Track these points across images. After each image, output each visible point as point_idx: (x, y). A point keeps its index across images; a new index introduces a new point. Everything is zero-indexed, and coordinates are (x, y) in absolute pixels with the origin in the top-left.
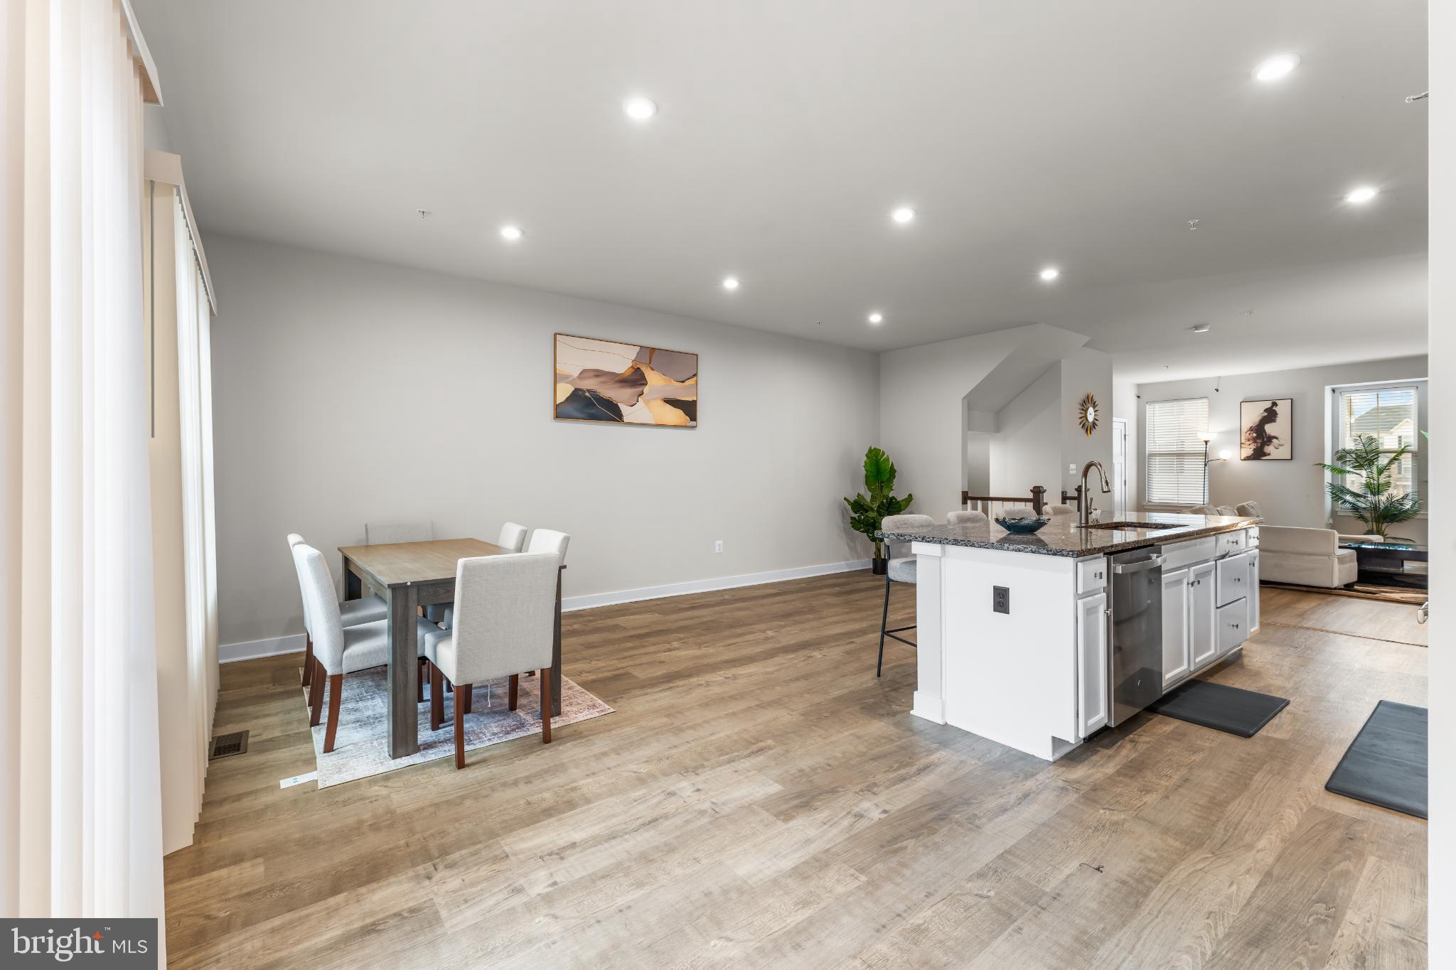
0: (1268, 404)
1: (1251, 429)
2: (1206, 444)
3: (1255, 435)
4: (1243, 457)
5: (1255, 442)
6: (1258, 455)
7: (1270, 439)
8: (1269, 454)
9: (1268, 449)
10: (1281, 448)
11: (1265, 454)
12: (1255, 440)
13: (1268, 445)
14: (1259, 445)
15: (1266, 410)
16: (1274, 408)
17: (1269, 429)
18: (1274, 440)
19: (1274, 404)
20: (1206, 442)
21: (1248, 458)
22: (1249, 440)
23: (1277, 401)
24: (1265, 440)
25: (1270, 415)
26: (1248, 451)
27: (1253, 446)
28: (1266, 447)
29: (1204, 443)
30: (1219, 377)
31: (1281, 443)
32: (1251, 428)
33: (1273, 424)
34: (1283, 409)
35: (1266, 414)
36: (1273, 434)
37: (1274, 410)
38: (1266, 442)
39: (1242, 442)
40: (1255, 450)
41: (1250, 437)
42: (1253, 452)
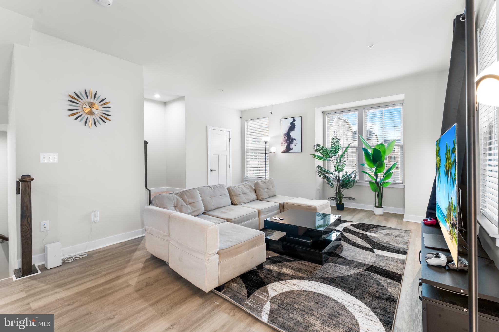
0: (291, 120)
2: (266, 143)
3: (286, 138)
4: (282, 150)
6: (288, 149)
10: (297, 145)
11: (291, 149)
12: (286, 141)
13: (292, 144)
14: (288, 144)
15: (291, 124)
16: (294, 122)
17: (293, 134)
18: (294, 141)
19: (294, 120)
21: (284, 152)
22: (284, 141)
23: (295, 118)
24: (291, 141)
25: (292, 127)
26: (284, 148)
27: (286, 145)
28: (291, 145)
31: (297, 143)
32: (285, 134)
33: (293, 131)
34: (297, 123)
35: (291, 126)
36: (294, 137)
37: (294, 123)
38: (291, 142)
39: (282, 142)
40: (287, 147)
41: (284, 139)
42: (286, 148)
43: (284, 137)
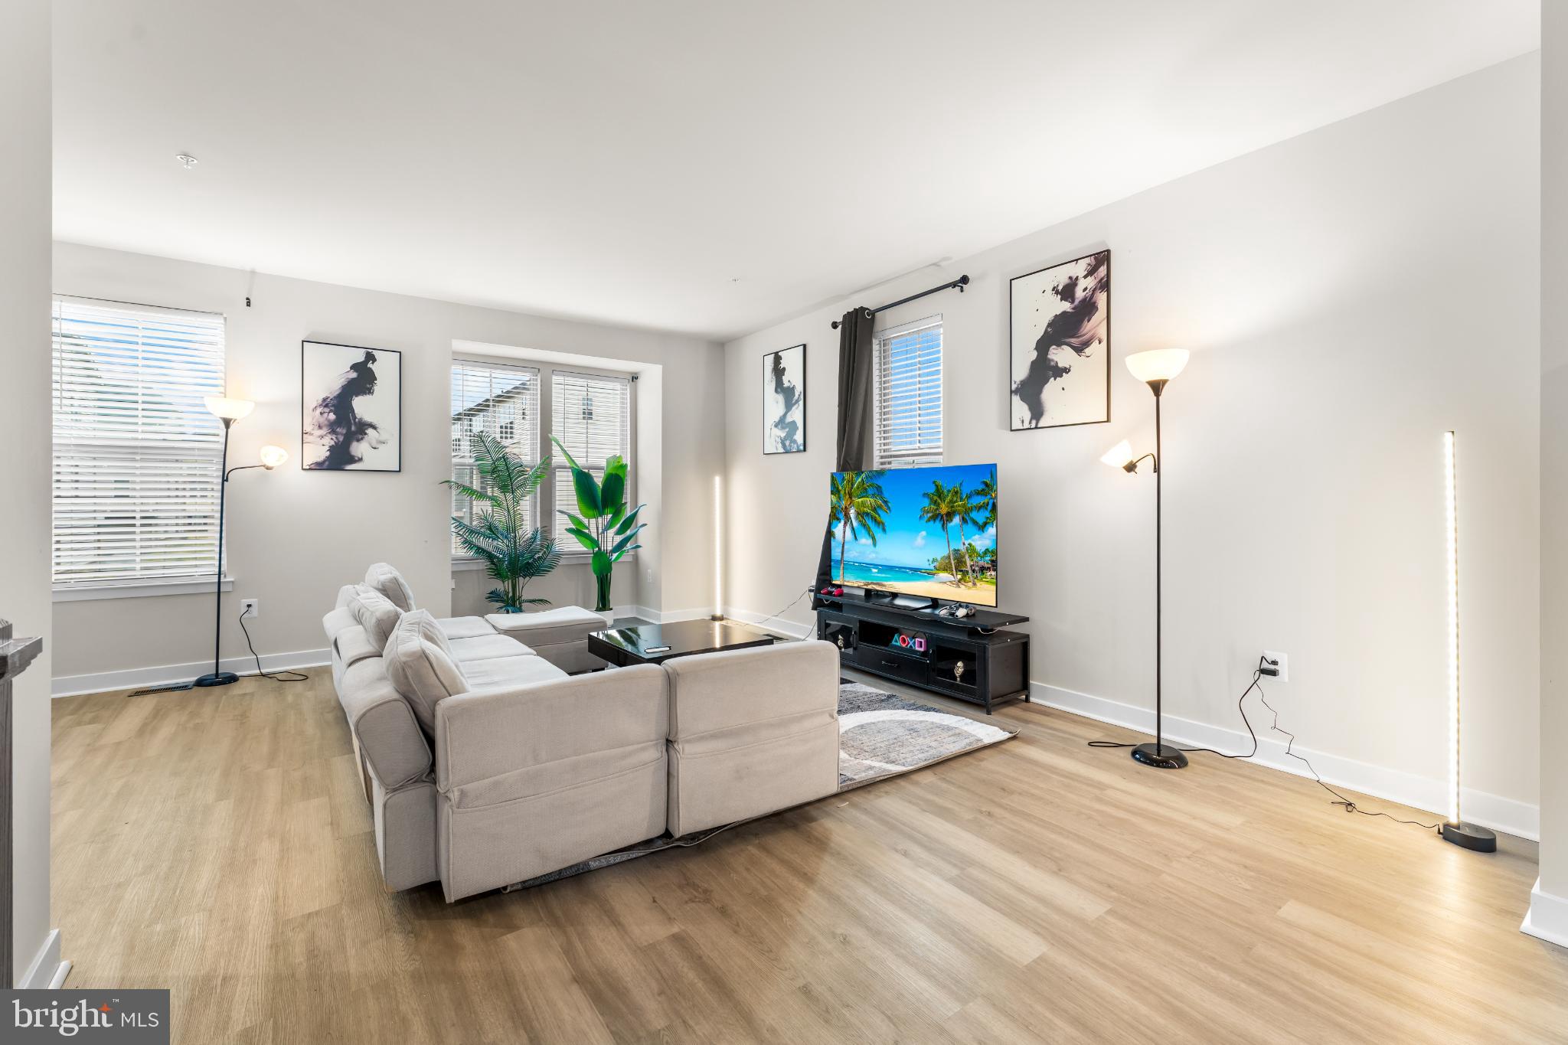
0: (359, 356)
1: (325, 403)
2: (227, 429)
3: (332, 417)
4: (309, 461)
5: (333, 432)
6: (339, 459)
7: (361, 429)
8: (360, 460)
9: (358, 448)
10: (381, 447)
11: (353, 460)
12: (332, 427)
13: (358, 440)
14: (341, 438)
15: (354, 367)
16: (370, 365)
17: (362, 406)
18: (370, 431)
19: (370, 357)
20: (227, 423)
21: (319, 466)
22: (320, 427)
23: (375, 353)
24: (353, 428)
25: (362, 379)
26: (319, 449)
27: (329, 441)
28: (354, 444)
29: (222, 426)
30: (253, 273)
31: (382, 438)
32: (324, 400)
33: (368, 397)
34: (384, 368)
35: (354, 375)
36: (367, 418)
37: (370, 369)
38: (355, 433)
39: (307, 428)
40: (332, 449)
41: (322, 420)
42: (328, 453)
43: (319, 410)
